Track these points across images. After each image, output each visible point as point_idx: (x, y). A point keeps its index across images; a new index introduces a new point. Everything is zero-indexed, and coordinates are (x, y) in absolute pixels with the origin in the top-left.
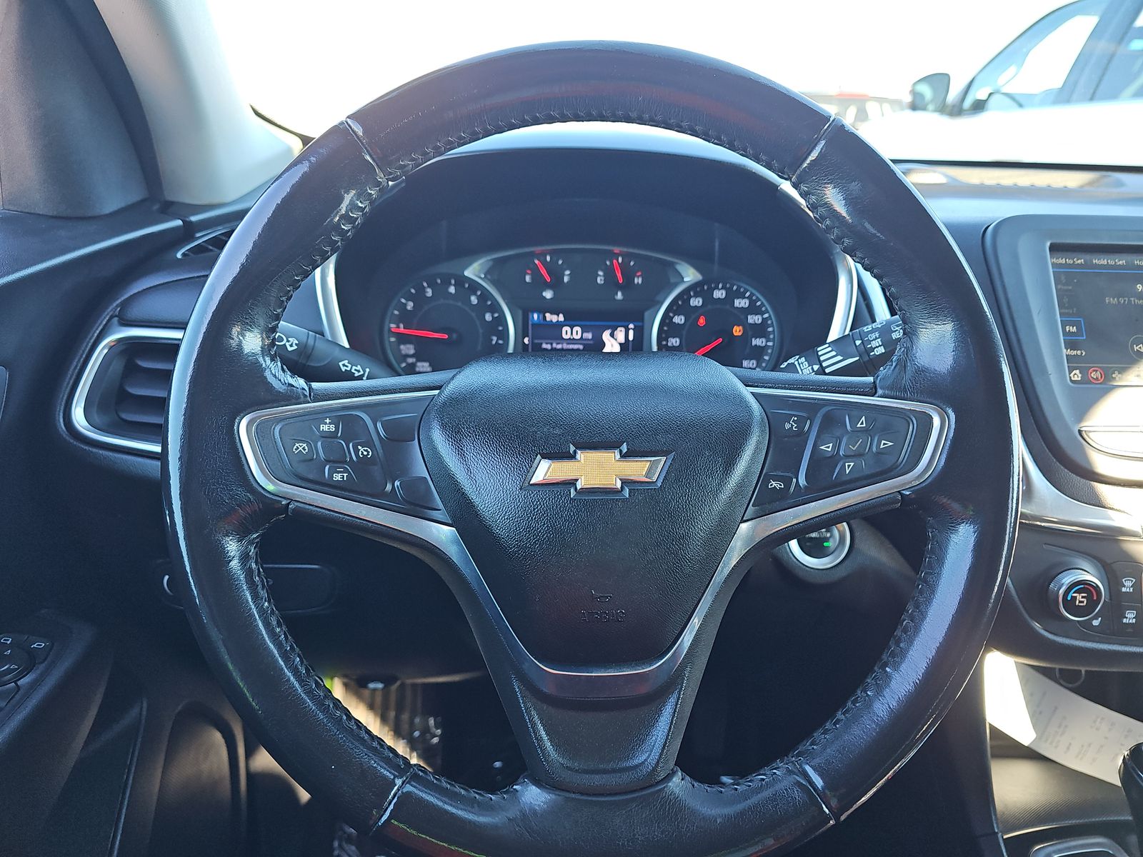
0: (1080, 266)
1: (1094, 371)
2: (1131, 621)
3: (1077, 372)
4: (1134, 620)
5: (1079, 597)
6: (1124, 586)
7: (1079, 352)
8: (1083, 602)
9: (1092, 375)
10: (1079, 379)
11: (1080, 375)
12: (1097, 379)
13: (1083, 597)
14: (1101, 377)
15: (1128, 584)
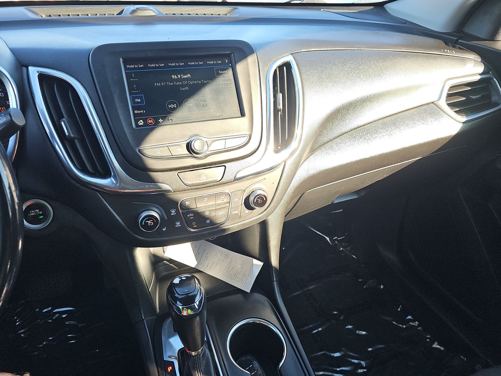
0: (141, 68)
1: (149, 119)
2: (179, 226)
3: (142, 121)
4: (180, 225)
5: (149, 222)
6: (172, 213)
7: (142, 111)
8: (152, 224)
9: (149, 121)
10: (143, 124)
11: (143, 122)
12: (151, 123)
13: (151, 222)
14: (153, 122)
15: (173, 211)
